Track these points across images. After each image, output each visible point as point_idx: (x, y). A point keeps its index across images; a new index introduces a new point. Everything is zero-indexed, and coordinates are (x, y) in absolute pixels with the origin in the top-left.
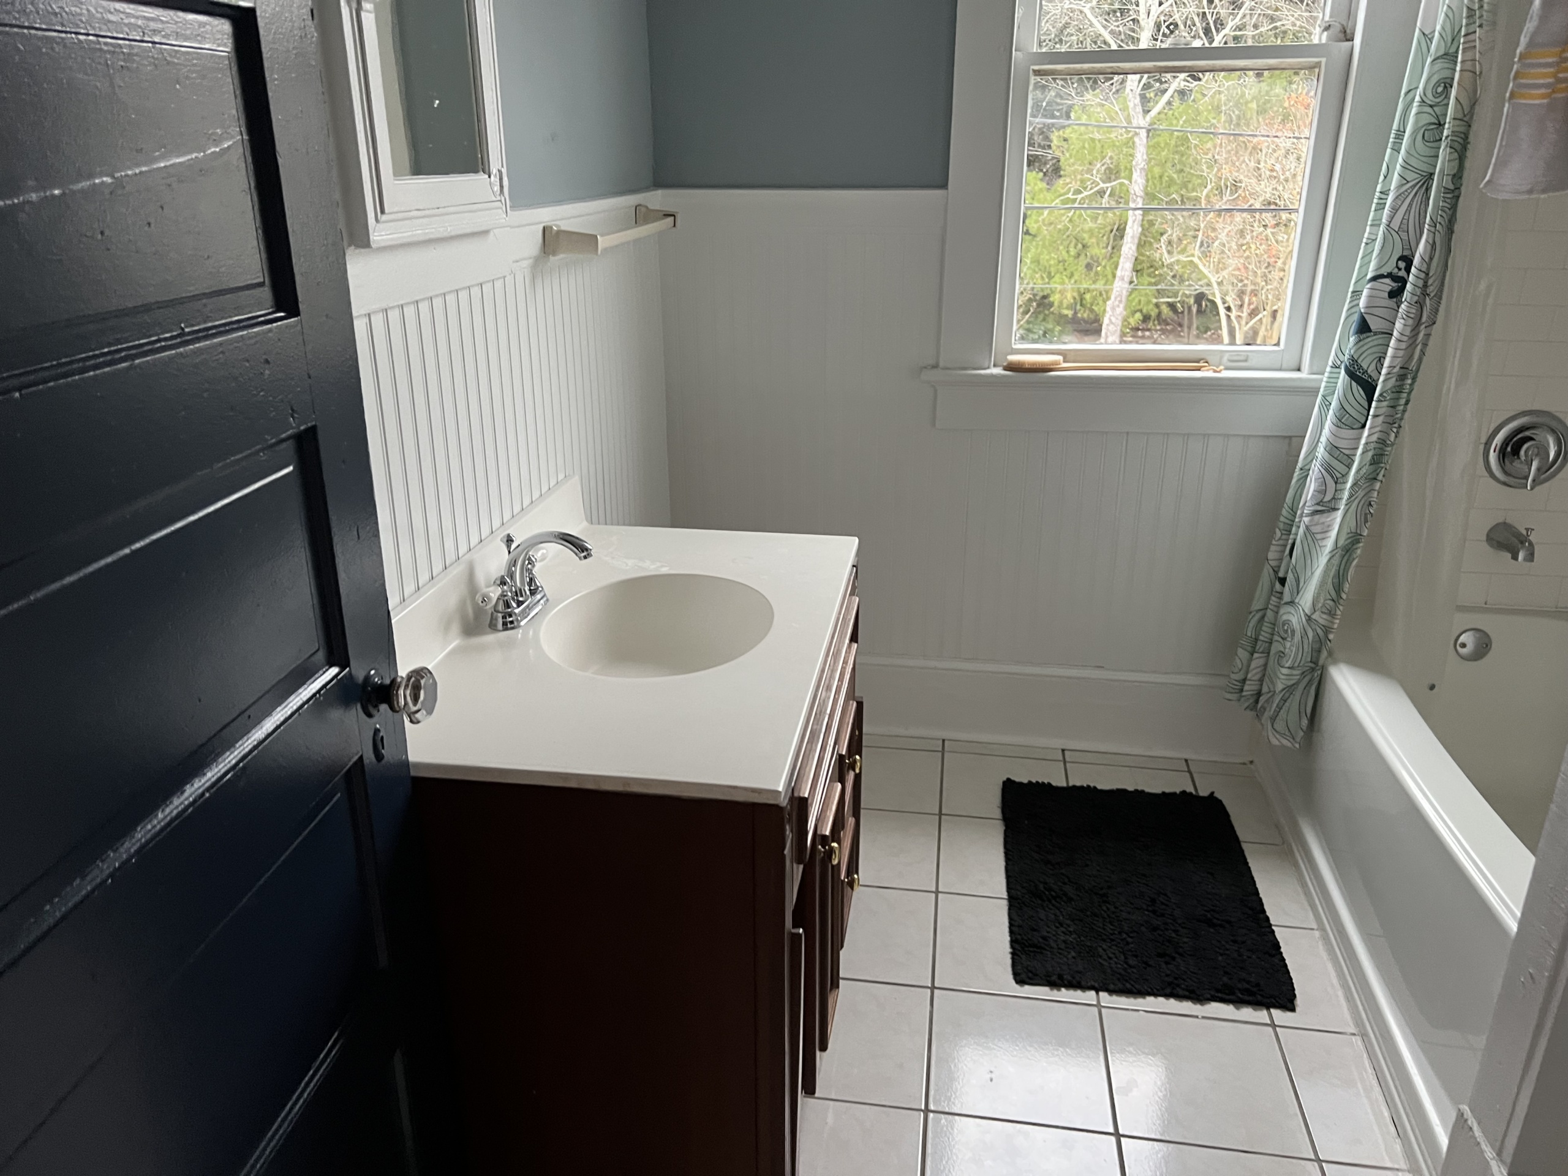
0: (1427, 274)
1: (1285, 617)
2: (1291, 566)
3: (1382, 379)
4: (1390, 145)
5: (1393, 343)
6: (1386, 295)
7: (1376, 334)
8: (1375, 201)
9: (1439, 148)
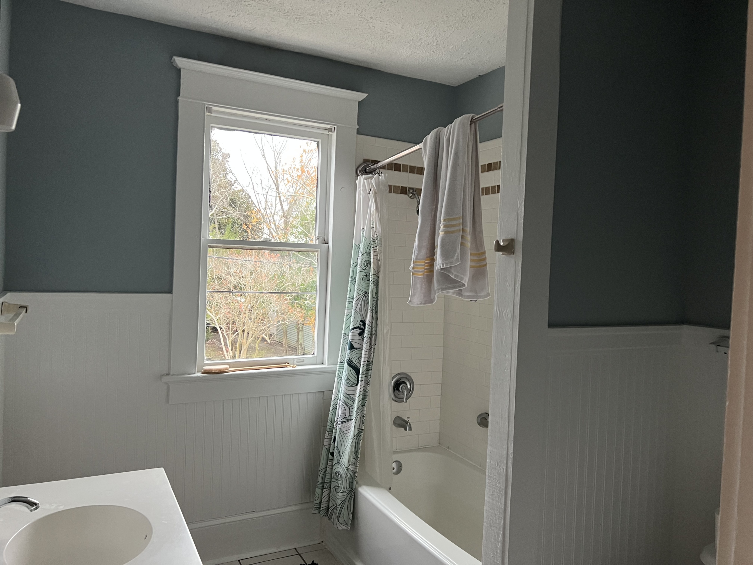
0: (372, 327)
1: (336, 470)
2: (335, 446)
3: (361, 366)
4: (349, 281)
5: (363, 352)
6: (358, 335)
7: (356, 349)
8: (347, 300)
9: (369, 283)
